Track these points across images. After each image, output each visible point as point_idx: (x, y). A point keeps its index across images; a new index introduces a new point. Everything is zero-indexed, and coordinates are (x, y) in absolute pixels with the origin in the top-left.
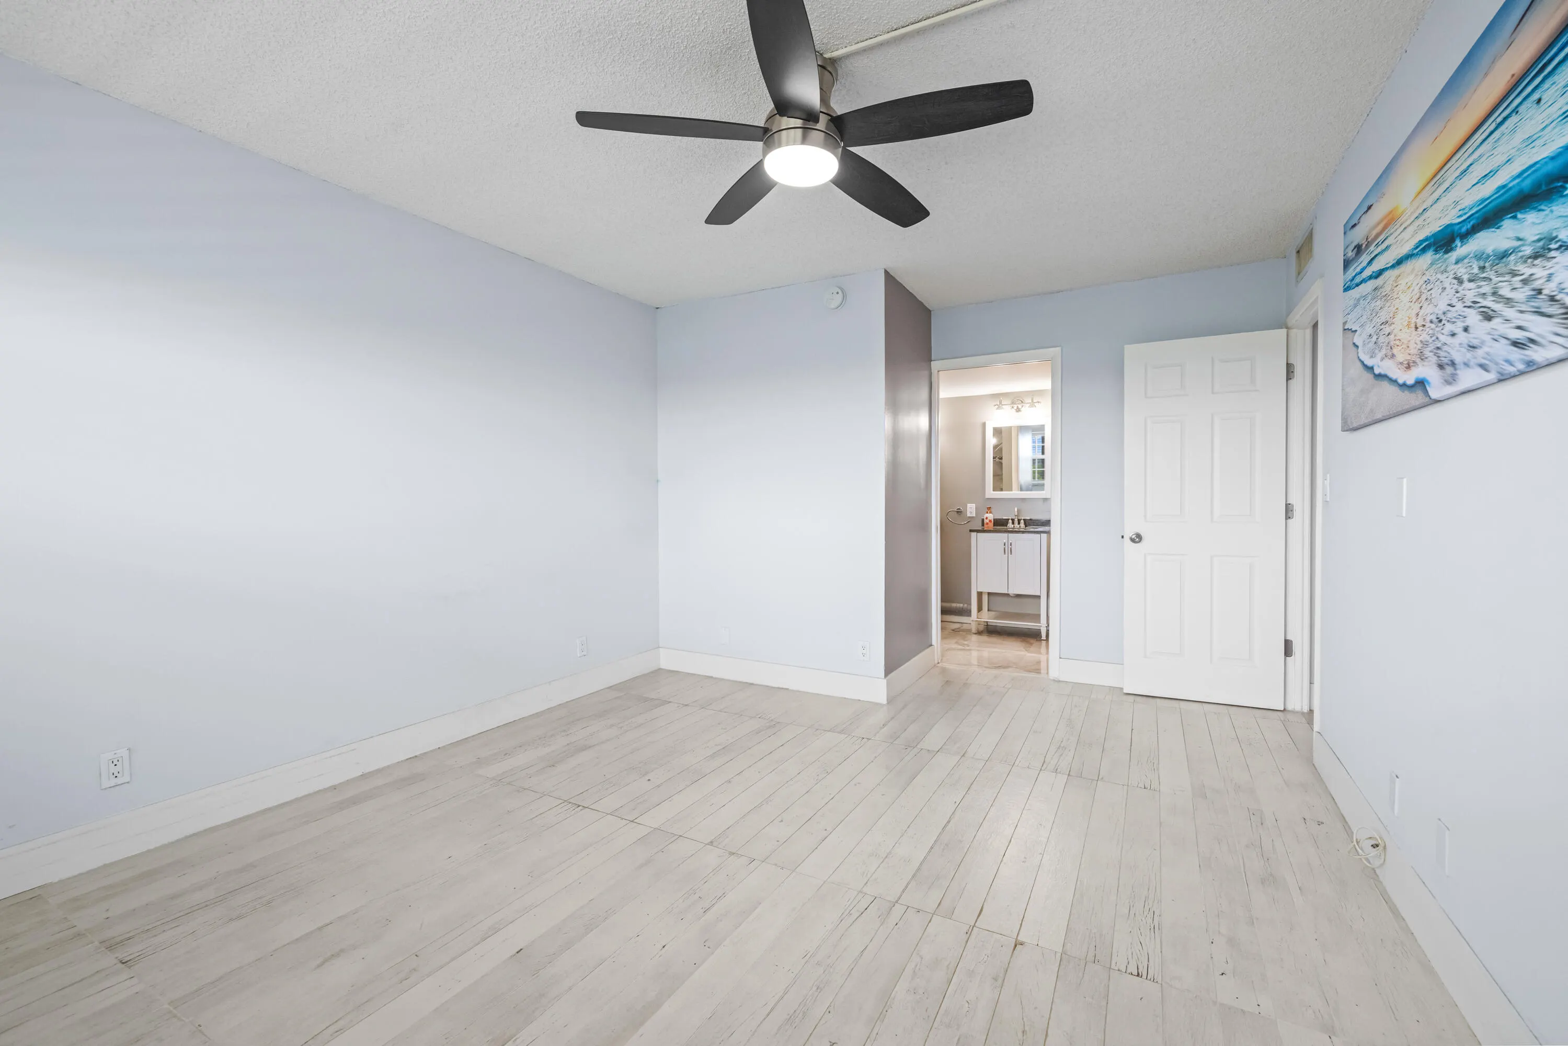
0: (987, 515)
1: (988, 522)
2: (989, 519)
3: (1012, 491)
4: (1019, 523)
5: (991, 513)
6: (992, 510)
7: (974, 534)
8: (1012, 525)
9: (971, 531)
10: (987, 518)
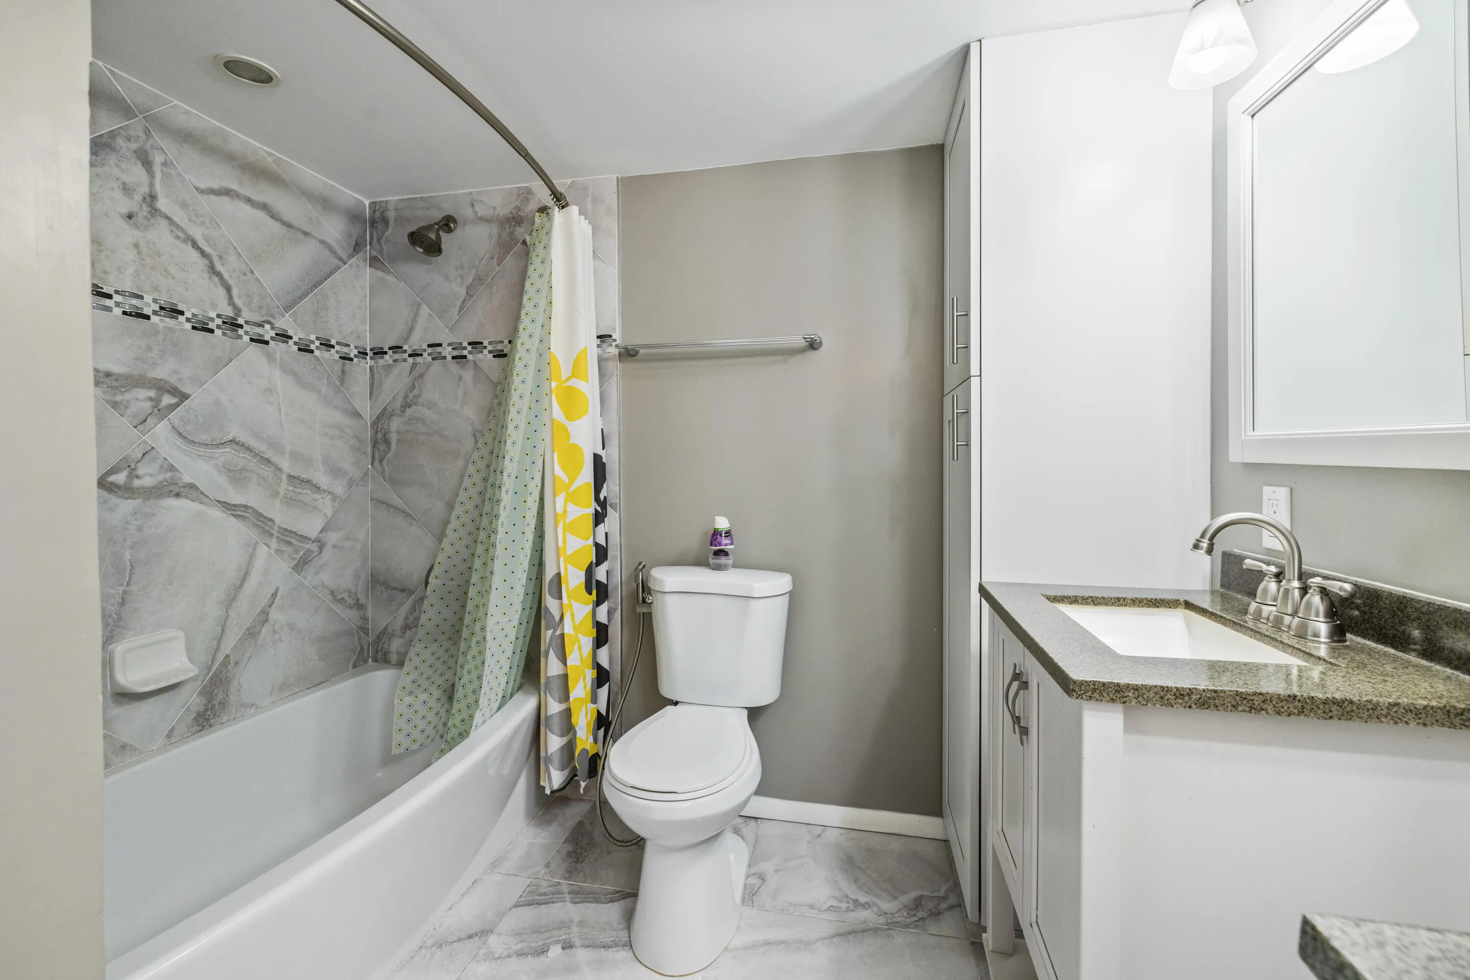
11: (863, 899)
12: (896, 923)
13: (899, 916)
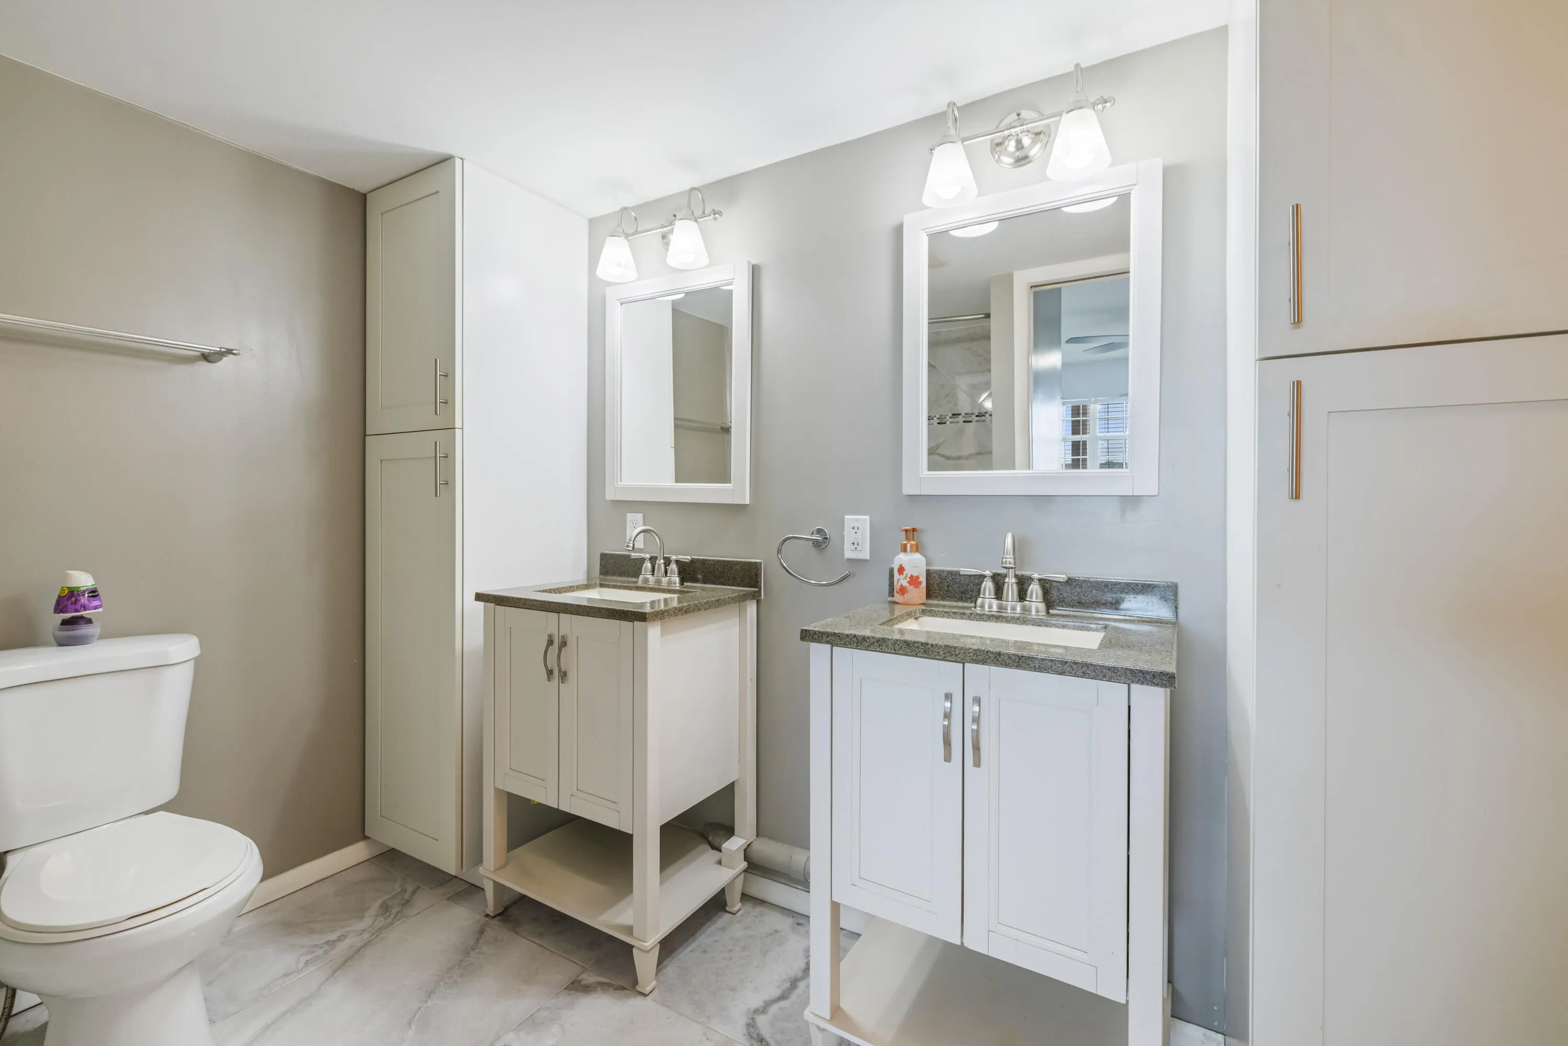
0: (902, 559)
1: (905, 583)
2: (909, 571)
3: (1014, 469)
4: (1022, 596)
5: (917, 549)
6: (927, 539)
7: (818, 652)
8: (995, 603)
9: (808, 636)
10: (901, 570)
11: (333, 936)
12: (380, 929)
13: (378, 924)
